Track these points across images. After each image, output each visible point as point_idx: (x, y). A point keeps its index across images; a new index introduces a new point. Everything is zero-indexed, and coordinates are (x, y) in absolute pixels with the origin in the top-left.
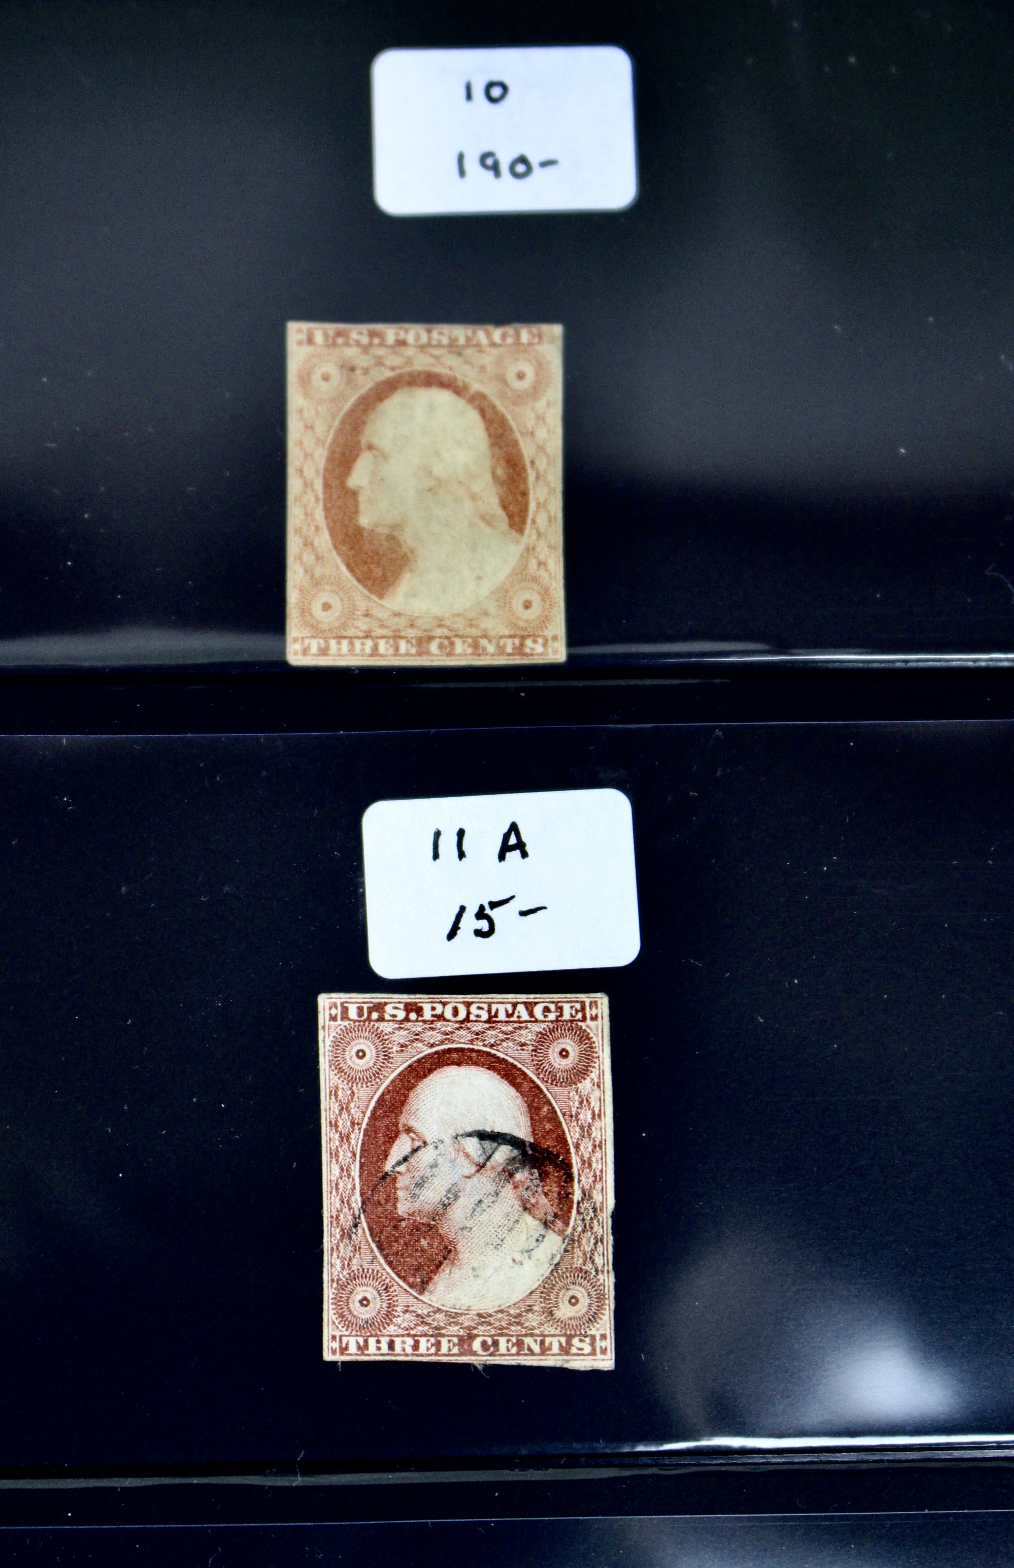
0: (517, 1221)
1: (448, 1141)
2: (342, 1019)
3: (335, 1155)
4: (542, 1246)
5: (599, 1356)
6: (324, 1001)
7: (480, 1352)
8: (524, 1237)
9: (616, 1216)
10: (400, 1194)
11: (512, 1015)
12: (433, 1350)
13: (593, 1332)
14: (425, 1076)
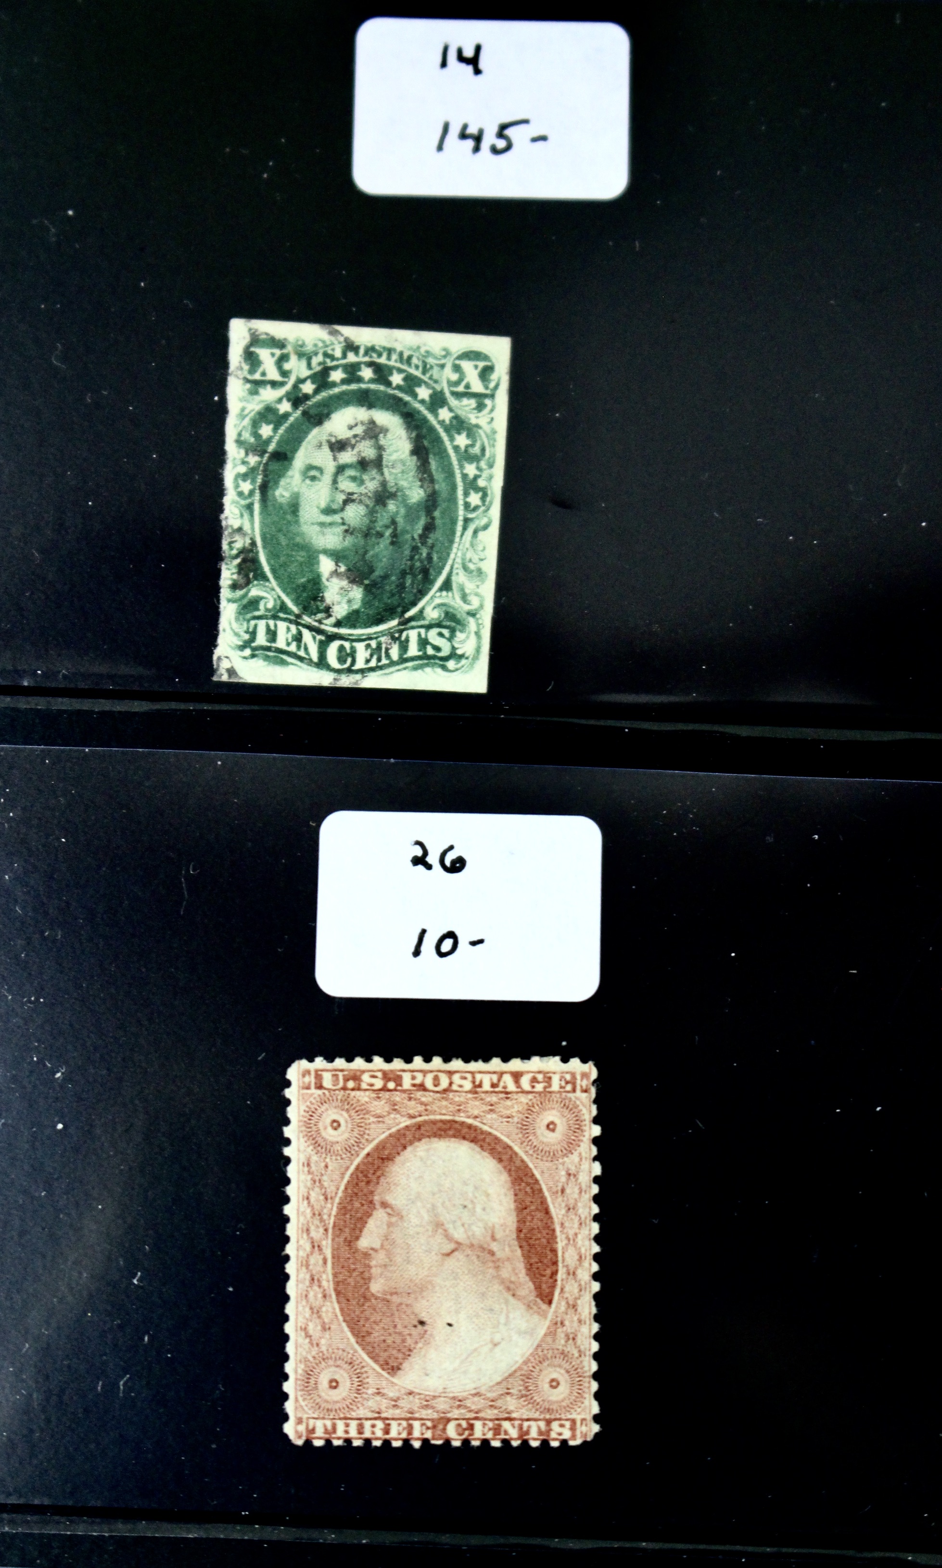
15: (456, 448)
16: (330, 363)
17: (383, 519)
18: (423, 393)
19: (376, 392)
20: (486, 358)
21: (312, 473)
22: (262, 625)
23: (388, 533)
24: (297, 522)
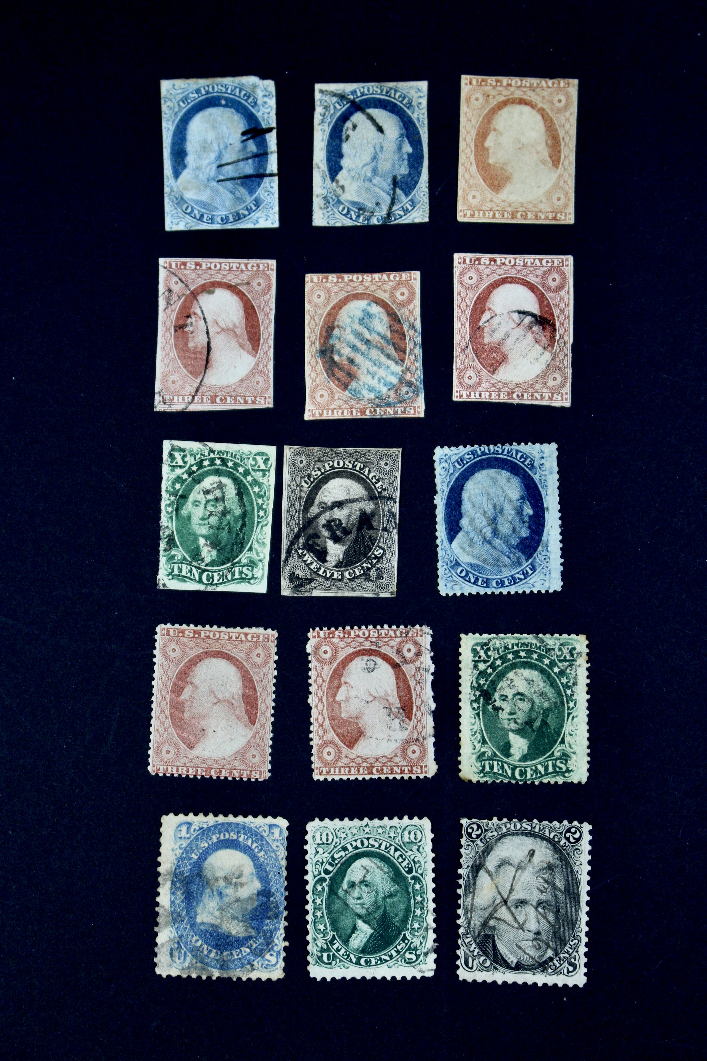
0: (533, 347)
1: (505, 314)
2: (464, 263)
3: (459, 318)
4: (543, 357)
5: (564, 401)
6: (456, 256)
7: (516, 398)
8: (535, 353)
9: (573, 346)
10: (486, 335)
11: (533, 264)
12: (497, 397)
13: (562, 391)
14: (497, 287)
15: (254, 492)
16: (203, 458)
17: (225, 522)
18: (241, 470)
19: (221, 470)
20: (267, 455)
21: (196, 503)
22: (176, 566)
23: (227, 528)
24: (190, 524)
